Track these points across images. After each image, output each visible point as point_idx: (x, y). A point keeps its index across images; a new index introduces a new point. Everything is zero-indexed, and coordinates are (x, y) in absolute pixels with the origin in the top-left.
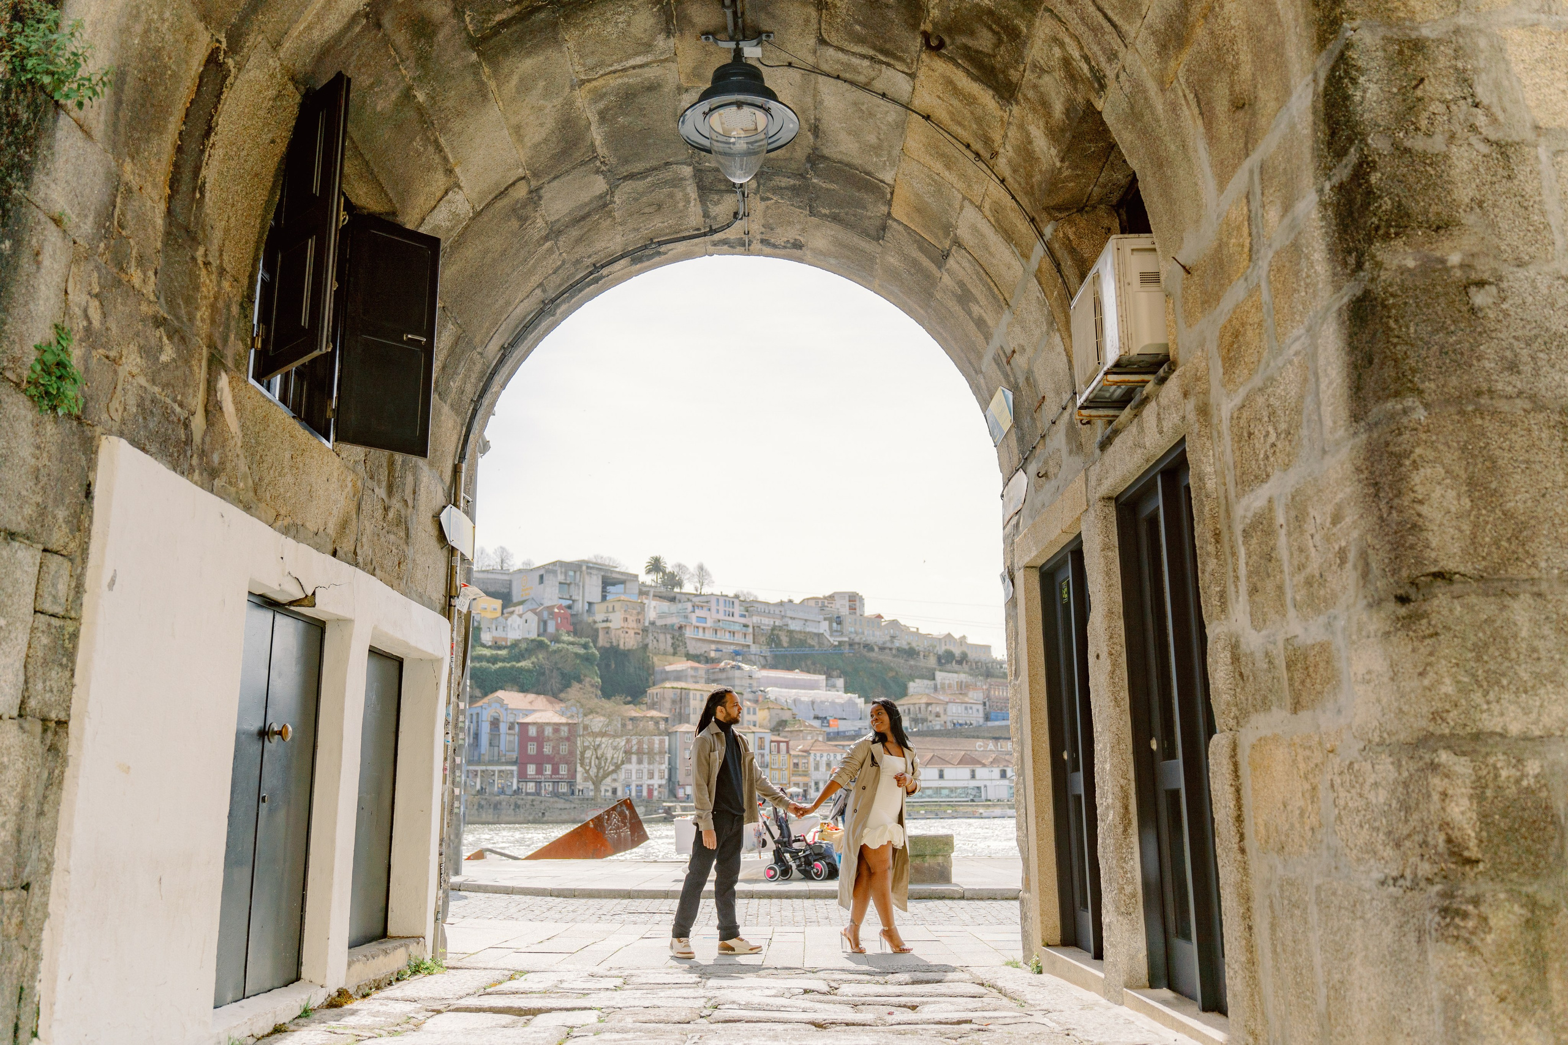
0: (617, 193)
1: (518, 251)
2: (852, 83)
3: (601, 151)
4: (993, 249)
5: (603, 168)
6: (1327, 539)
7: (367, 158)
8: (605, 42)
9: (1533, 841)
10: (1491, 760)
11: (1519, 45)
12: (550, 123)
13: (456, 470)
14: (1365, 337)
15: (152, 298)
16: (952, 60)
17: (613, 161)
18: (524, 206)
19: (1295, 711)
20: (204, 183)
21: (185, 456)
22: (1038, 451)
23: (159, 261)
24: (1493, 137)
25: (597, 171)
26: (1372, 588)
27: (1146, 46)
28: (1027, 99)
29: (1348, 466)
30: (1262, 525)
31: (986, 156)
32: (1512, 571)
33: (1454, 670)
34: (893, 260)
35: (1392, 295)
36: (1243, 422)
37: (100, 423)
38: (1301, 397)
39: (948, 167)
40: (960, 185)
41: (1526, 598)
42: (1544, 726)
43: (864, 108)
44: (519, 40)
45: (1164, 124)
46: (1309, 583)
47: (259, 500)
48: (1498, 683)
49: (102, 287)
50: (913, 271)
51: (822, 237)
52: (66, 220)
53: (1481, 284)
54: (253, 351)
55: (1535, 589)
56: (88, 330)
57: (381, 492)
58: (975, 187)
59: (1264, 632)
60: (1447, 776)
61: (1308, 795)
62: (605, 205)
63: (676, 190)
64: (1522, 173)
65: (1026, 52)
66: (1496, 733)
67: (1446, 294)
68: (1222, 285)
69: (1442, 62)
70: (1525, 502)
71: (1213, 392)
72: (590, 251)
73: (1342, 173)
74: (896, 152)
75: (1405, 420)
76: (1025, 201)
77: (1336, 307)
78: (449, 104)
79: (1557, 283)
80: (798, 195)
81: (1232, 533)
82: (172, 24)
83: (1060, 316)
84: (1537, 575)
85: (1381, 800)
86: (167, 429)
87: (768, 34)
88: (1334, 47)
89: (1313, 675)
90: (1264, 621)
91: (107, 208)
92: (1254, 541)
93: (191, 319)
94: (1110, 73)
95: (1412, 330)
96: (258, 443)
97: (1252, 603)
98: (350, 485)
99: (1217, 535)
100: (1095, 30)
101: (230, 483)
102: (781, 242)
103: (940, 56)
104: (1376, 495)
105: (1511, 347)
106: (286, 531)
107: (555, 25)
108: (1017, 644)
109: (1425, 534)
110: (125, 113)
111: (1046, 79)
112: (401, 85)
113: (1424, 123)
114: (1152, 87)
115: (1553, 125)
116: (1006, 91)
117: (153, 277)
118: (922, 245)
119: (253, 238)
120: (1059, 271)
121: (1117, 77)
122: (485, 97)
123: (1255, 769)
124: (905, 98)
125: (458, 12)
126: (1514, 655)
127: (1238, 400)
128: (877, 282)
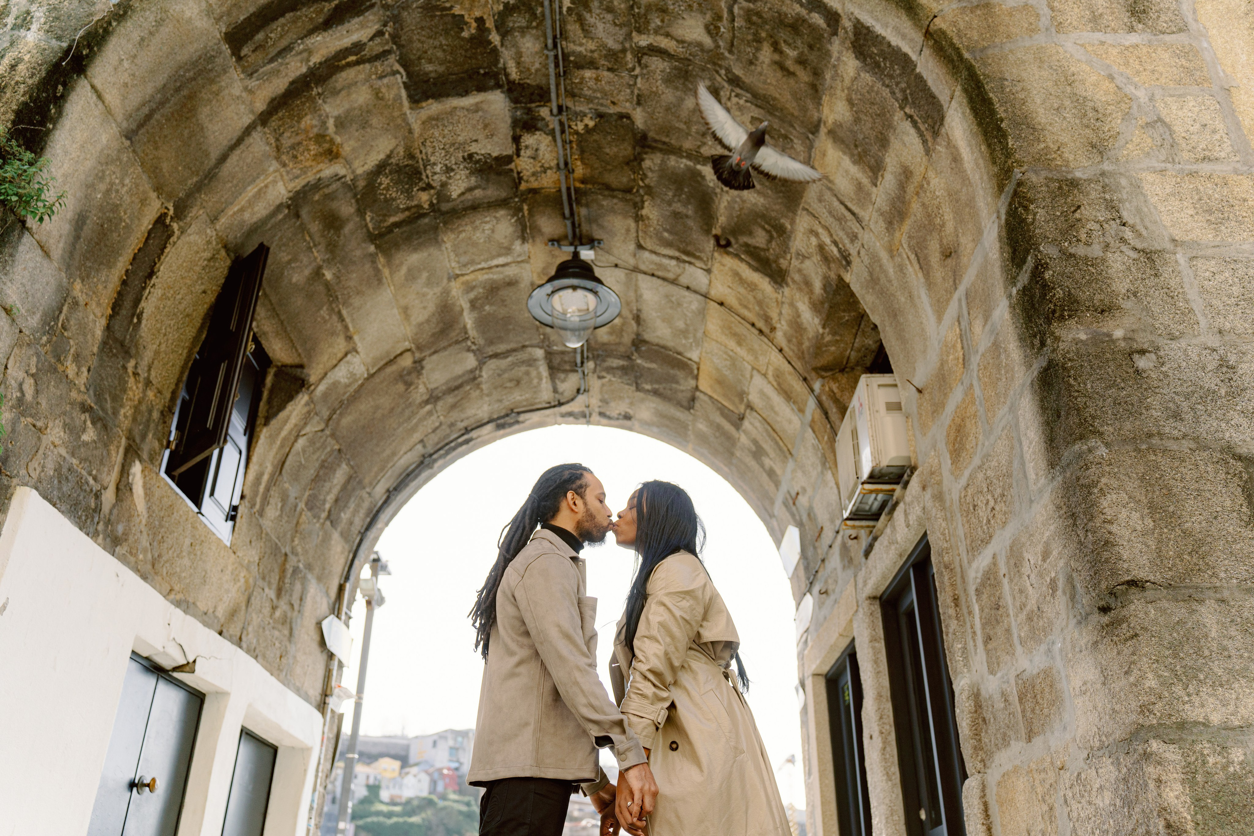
0: (485, 368)
1: (403, 410)
2: (664, 279)
3: (472, 333)
4: (777, 409)
5: (474, 347)
6: (1041, 575)
7: (282, 317)
8: (475, 244)
9: (1246, 824)
10: (1198, 747)
11: (1153, 184)
12: (431, 307)
13: (341, 589)
14: (1054, 397)
15: (83, 389)
16: (737, 256)
17: (481, 342)
18: (409, 373)
19: (1029, 740)
20: (142, 313)
21: (92, 520)
22: (820, 574)
23: (94, 362)
24: (1139, 246)
25: (469, 350)
26: (1079, 606)
27: (877, 225)
28: (794, 281)
29: (1051, 507)
30: (990, 579)
31: (766, 332)
32: (1196, 580)
33: (1155, 666)
34: (702, 426)
35: (1070, 360)
36: (969, 499)
37: (17, 475)
38: (1010, 462)
39: (739, 344)
40: (749, 358)
41: (1211, 603)
42: (1243, 717)
43: (673, 299)
44: (408, 239)
45: (895, 283)
46: (1030, 619)
47: (156, 573)
48: (1196, 677)
49: (38, 369)
50: (717, 434)
51: (647, 409)
52: (14, 310)
53: (1142, 352)
54: (167, 453)
55: (1218, 596)
56: (21, 400)
57: (272, 594)
58: (761, 358)
59: (999, 675)
60: (1159, 763)
61: (1046, 817)
62: (475, 379)
63: (531, 369)
64: (1166, 272)
65: (791, 244)
66: (1199, 723)
67: (1114, 359)
68: (945, 394)
69: (1093, 195)
70: (1200, 523)
71: (945, 482)
72: (463, 416)
73: (1024, 278)
74: (700, 334)
75: (1090, 457)
76: (798, 365)
77: (1029, 382)
78: (352, 284)
79: (1204, 352)
80: (626, 374)
81: (967, 595)
82: (131, 189)
83: (829, 456)
84: (1218, 584)
85: (1107, 802)
86: (79, 495)
87: (599, 241)
88: (1009, 188)
89: (1041, 701)
90: (998, 664)
91: (54, 311)
92: (985, 596)
93: (115, 413)
94: (853, 251)
95: (1089, 386)
96: (161, 526)
97: (988, 652)
98: (242, 580)
99: (956, 600)
100: (840, 219)
101: (131, 553)
102: (614, 414)
103: (728, 253)
104: (1075, 524)
105: (1172, 400)
106: (178, 604)
107: (436, 229)
108: (808, 743)
109: (1117, 548)
110: (82, 246)
111: (808, 263)
112: (314, 264)
113: (1083, 237)
114: (884, 255)
115: (1187, 239)
116: (778, 277)
117: (85, 373)
118: (723, 411)
119: (179, 363)
120: (827, 418)
121: (859, 253)
122: (380, 281)
123: (1002, 805)
124: (704, 290)
125: (361, 212)
126: (1207, 653)
127: (963, 481)
128: (690, 446)
